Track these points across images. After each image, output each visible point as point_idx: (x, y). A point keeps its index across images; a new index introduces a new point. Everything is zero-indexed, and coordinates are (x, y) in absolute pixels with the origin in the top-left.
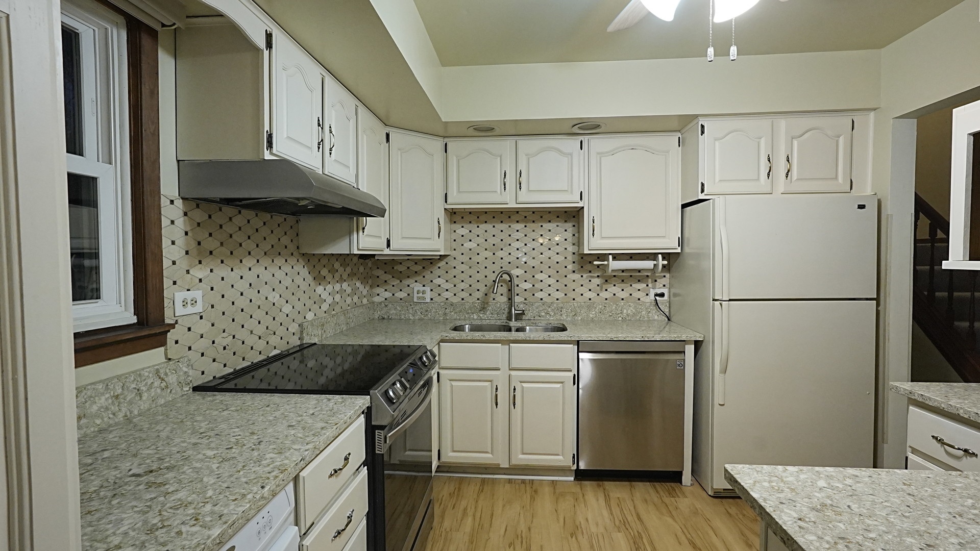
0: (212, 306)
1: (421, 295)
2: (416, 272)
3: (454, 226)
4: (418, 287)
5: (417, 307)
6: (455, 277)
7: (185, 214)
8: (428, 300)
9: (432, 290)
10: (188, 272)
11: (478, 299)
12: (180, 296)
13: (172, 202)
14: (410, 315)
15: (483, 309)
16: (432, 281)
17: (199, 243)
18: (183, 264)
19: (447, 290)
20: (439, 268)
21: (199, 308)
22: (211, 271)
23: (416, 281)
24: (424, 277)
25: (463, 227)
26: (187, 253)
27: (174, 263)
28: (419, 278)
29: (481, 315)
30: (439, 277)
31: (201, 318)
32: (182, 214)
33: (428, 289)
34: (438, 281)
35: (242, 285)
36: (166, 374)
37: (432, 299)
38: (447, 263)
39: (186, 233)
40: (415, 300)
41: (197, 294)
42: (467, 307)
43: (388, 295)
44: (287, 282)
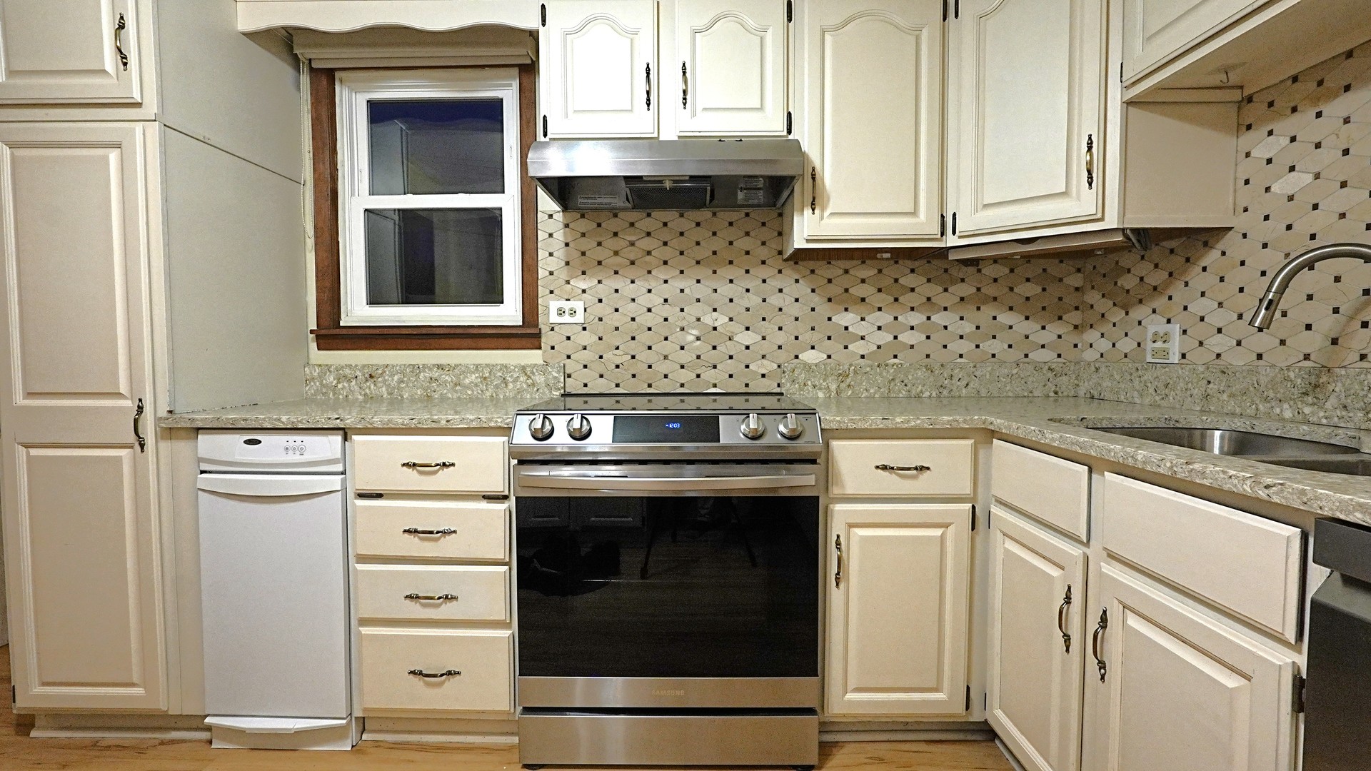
0: (600, 319)
1: (1159, 344)
2: (1155, 288)
3: (1247, 139)
4: (1155, 325)
5: (1148, 376)
6: (1241, 290)
7: (567, 226)
8: (1175, 358)
9: (1185, 332)
10: (568, 282)
11: (1307, 357)
12: (554, 305)
13: (551, 216)
14: (1136, 394)
15: (1314, 389)
16: (1185, 308)
17: (583, 254)
18: (563, 275)
19: (1219, 331)
20: (1204, 269)
21: (580, 318)
22: (600, 282)
23: (1154, 311)
24: (1170, 298)
25: (1270, 133)
26: (567, 263)
27: (551, 273)
28: (1160, 302)
29: (1307, 410)
30: (1203, 294)
31: (584, 329)
32: (561, 225)
33: (1176, 329)
34: (1199, 306)
35: (655, 300)
36: (533, 373)
37: (1184, 356)
38: (1224, 254)
39: (567, 245)
40: (1149, 359)
41: (579, 305)
42: (1264, 380)
43: (1104, 345)
44: (753, 300)
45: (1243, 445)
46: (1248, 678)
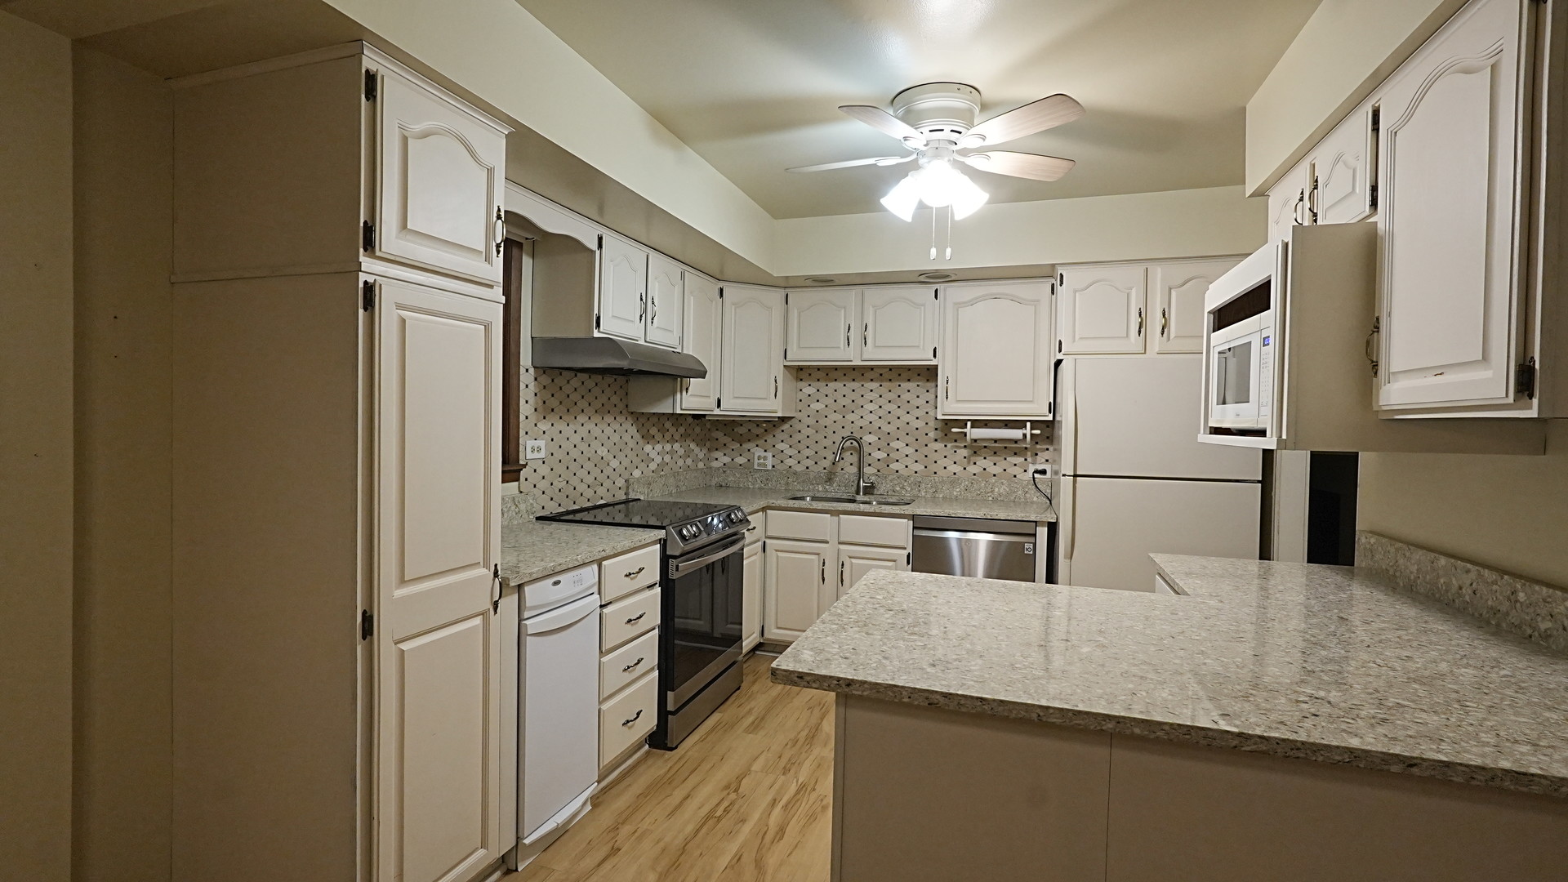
0: (552, 454)
1: (762, 461)
2: (757, 436)
3: (801, 384)
4: (759, 452)
5: (757, 475)
6: (799, 442)
7: (536, 379)
8: (770, 468)
9: (774, 456)
10: (536, 425)
11: (825, 469)
12: (530, 443)
13: (527, 371)
14: (750, 484)
15: (830, 479)
16: (774, 446)
17: (544, 402)
18: (533, 419)
19: (790, 457)
20: (783, 431)
21: (542, 455)
22: (552, 425)
23: (757, 446)
24: (766, 441)
25: (810, 385)
26: (536, 410)
27: (527, 418)
28: (759, 442)
29: (827, 487)
30: (782, 441)
31: (544, 462)
32: (533, 379)
33: (770, 455)
34: (780, 446)
35: (576, 439)
36: (519, 502)
37: (773, 466)
38: (791, 426)
39: (536, 395)
40: (756, 467)
41: (541, 443)
42: (812, 477)
43: (727, 460)
44: (615, 438)
45: (814, 499)
46: (895, 561)
